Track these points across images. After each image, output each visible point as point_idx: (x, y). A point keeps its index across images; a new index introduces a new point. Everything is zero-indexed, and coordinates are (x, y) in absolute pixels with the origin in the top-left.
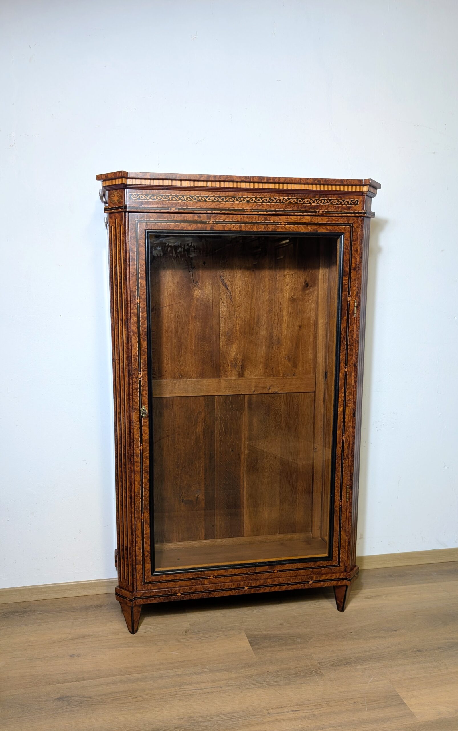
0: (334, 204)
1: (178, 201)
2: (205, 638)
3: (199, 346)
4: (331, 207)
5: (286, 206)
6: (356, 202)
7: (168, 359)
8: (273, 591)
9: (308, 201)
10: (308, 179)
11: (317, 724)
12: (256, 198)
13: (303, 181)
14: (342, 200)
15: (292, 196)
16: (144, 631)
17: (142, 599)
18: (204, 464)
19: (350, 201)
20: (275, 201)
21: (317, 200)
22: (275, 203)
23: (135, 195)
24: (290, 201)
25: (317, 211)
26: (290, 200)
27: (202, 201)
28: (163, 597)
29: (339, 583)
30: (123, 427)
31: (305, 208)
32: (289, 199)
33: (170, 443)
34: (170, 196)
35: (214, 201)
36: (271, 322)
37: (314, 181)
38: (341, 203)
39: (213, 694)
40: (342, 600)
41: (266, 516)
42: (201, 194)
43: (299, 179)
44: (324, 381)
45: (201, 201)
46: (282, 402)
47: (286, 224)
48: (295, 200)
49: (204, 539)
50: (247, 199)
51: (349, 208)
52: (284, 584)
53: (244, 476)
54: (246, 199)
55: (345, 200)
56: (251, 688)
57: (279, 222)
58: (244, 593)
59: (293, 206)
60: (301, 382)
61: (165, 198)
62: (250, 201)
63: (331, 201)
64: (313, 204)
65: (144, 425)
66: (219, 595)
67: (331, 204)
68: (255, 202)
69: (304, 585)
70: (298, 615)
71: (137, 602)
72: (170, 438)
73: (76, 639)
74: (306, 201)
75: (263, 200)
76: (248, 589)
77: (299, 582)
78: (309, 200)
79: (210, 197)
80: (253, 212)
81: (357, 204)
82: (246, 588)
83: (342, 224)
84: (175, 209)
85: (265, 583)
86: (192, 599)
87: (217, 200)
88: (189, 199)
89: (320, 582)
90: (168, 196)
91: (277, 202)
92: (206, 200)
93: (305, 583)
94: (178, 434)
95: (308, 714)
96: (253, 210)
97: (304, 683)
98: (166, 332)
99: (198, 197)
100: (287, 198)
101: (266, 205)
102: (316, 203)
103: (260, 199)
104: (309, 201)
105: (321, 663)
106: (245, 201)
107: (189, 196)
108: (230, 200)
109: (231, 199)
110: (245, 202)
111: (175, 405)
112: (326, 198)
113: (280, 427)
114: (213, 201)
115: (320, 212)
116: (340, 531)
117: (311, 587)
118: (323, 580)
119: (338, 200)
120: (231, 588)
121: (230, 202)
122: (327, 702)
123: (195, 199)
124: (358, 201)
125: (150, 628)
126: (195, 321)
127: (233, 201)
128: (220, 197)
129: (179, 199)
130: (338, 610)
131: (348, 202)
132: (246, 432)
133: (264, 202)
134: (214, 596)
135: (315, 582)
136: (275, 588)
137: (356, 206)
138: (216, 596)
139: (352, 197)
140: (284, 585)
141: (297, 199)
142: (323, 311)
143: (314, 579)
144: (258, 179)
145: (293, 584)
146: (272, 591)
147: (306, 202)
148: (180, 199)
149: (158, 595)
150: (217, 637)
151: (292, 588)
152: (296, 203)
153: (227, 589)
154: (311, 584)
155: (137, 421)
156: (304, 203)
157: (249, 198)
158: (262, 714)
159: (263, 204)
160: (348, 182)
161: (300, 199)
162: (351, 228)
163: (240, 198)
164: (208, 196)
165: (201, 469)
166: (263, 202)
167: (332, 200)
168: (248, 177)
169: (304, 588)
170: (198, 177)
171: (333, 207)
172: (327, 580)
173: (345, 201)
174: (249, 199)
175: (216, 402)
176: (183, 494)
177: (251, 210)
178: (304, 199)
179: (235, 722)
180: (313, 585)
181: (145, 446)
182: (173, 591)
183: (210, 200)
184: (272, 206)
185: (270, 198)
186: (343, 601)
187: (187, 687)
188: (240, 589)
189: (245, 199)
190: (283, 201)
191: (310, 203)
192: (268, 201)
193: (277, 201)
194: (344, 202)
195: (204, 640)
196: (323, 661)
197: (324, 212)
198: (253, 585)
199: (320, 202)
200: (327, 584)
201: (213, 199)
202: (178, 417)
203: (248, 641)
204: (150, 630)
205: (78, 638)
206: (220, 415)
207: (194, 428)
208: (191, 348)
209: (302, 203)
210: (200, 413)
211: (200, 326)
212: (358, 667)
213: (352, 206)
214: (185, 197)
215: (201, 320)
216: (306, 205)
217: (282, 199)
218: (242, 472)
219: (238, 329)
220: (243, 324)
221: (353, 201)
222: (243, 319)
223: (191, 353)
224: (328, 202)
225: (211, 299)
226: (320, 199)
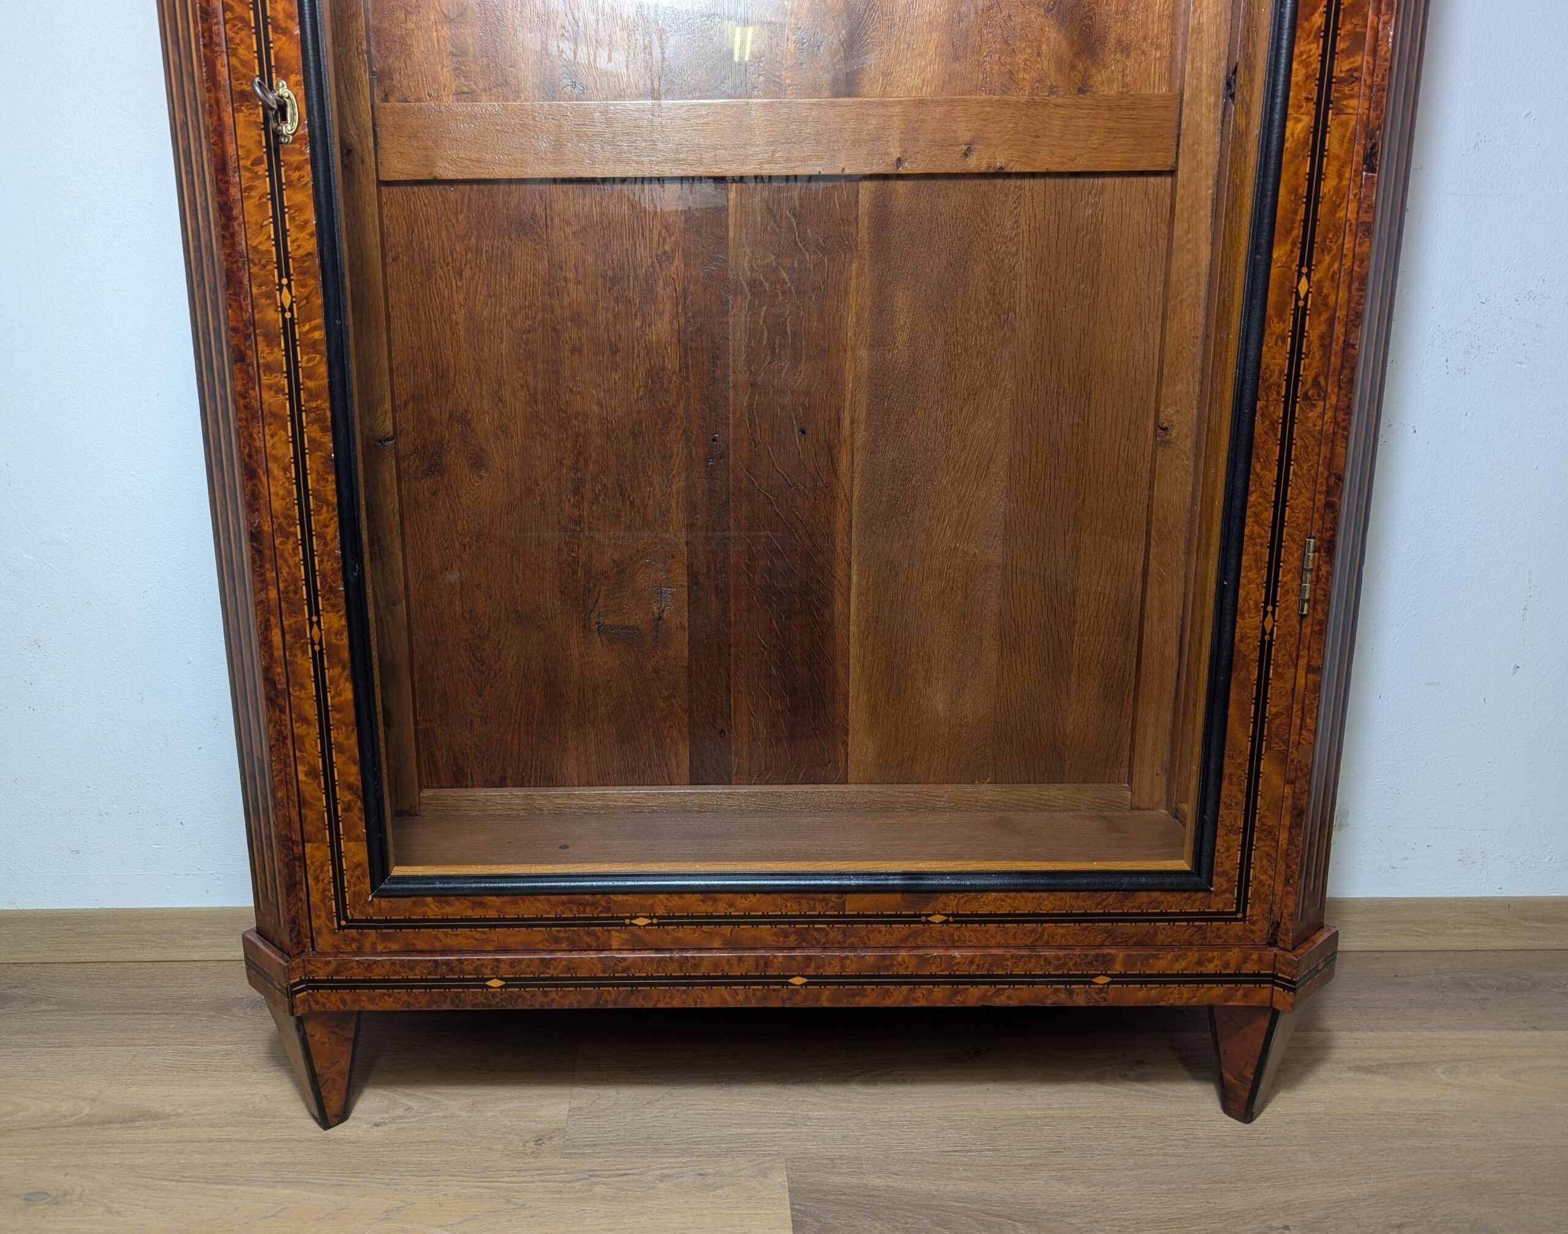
2: (610, 1176)
8: (922, 1003)
16: (377, 1118)
17: (336, 988)
18: (683, 484)
28: (425, 987)
29: (1240, 993)
30: (201, 196)
33: (540, 386)
40: (1249, 1073)
41: (940, 707)
44: (1220, 118)
46: (1022, 220)
49: (687, 780)
52: (973, 980)
58: (788, 1005)
60: (1111, 124)
65: (290, 184)
66: (676, 1003)
69: (1071, 993)
70: (1039, 1114)
71: (317, 1002)
72: (540, 366)
76: (806, 984)
77: (1044, 976)
82: (798, 981)
85: (886, 968)
86: (554, 1007)
89: (1147, 983)
93: (1071, 983)
94: (573, 350)
111: (556, 221)
116: (1255, 758)
117: (1103, 1004)
118: (1158, 975)
120: (728, 977)
130: (1227, 1109)
132: (864, 353)
134: (650, 1006)
135: (1117, 979)
136: (931, 992)
138: (660, 1005)
140: (977, 984)
143: (1118, 968)
145: (1015, 983)
146: (915, 1004)
149: (403, 980)
150: (662, 1178)
151: (1009, 997)
153: (709, 977)
154: (1101, 990)
155: (258, 162)
165: (673, 502)
169: (1069, 1004)
172: (1177, 975)
176: (601, 603)
180: (1111, 994)
181: (305, 292)
182: (467, 968)
186: (1251, 1077)
188: (769, 984)
195: (598, 1188)
198: (828, 971)
200: (1181, 994)
202: (571, 275)
203: (789, 1211)
204: (402, 1117)
205: (106, 1122)
206: (752, 269)
207: (638, 324)
210: (662, 258)
218: (840, 522)
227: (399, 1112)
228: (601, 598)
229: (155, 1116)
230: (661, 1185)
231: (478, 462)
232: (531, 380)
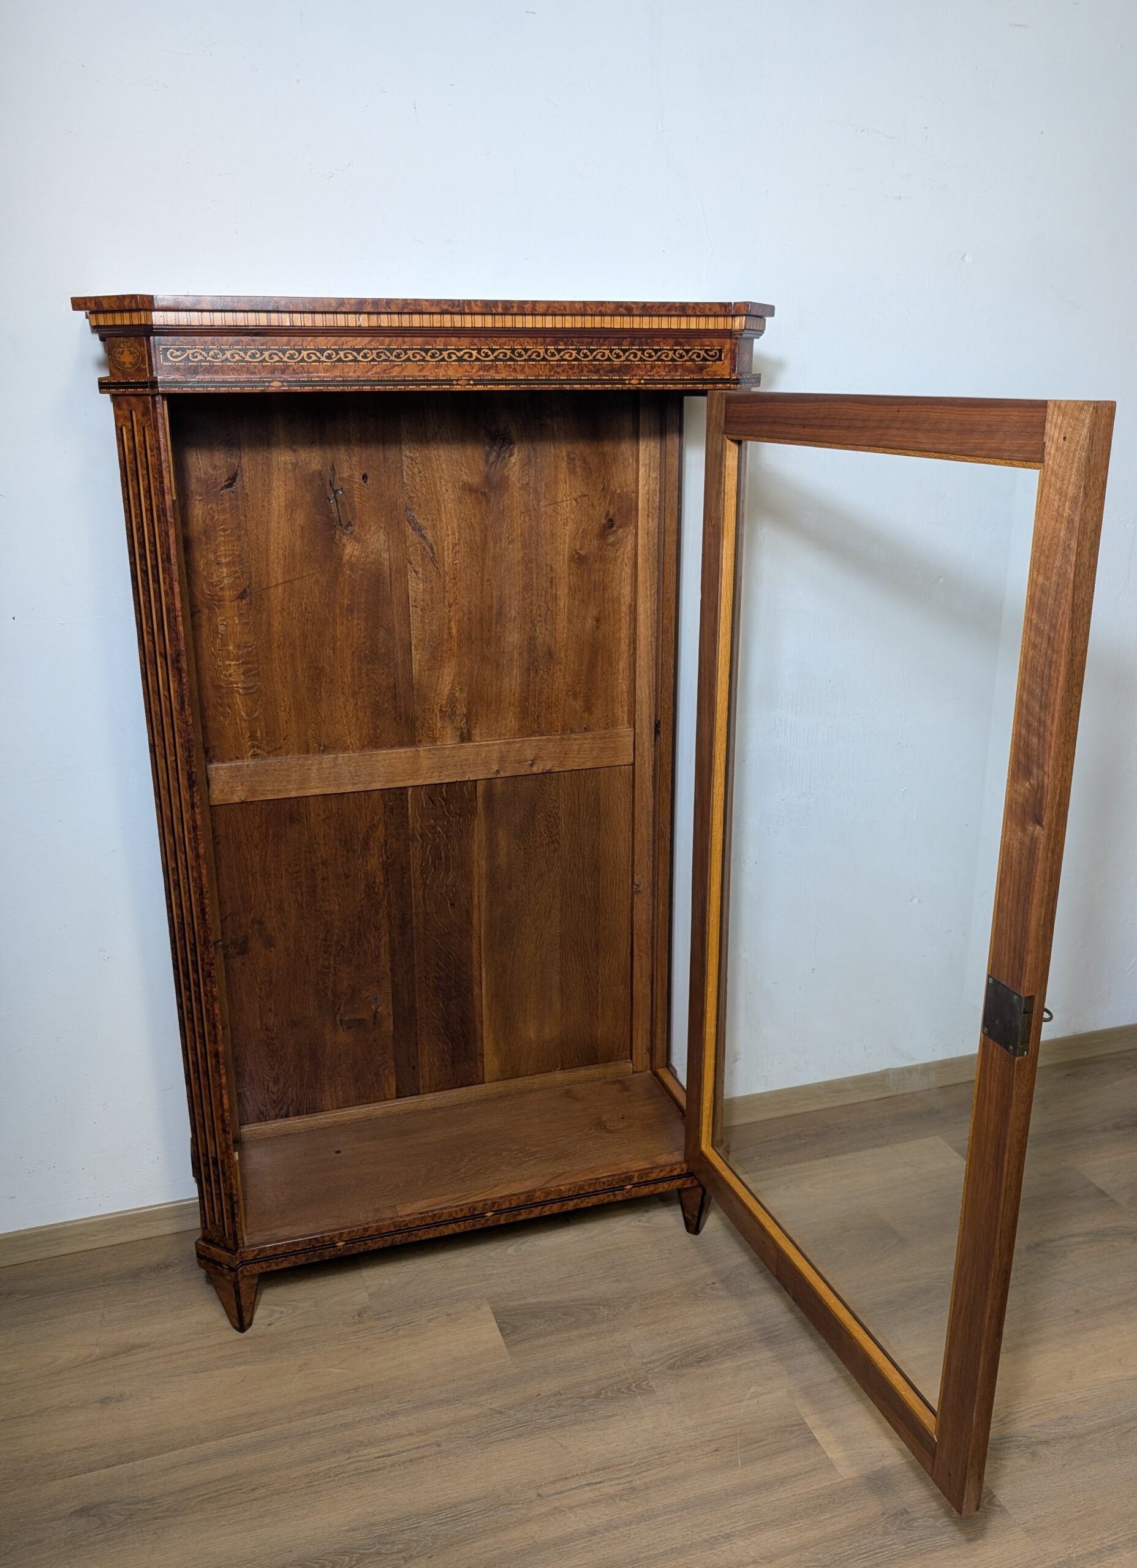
0: (665, 359)
1: (286, 362)
2: (404, 1325)
3: (364, 675)
4: (659, 366)
5: (552, 368)
6: (716, 353)
7: (288, 710)
8: (548, 1213)
9: (604, 353)
10: (602, 303)
11: (639, 1510)
12: (479, 351)
13: (591, 309)
14: (683, 350)
15: (566, 344)
16: (267, 1321)
18: (388, 939)
19: (702, 353)
20: (525, 357)
21: (624, 351)
22: (525, 360)
23: (177, 350)
24: (561, 357)
25: (625, 380)
26: (562, 354)
27: (346, 362)
29: (689, 1182)
31: (597, 371)
32: (559, 351)
33: (305, 900)
34: (267, 350)
35: (376, 361)
36: (531, 612)
37: (618, 309)
38: (681, 356)
39: (423, 1462)
40: (696, 1213)
41: (532, 1034)
42: (343, 344)
43: (582, 305)
44: (653, 741)
45: (344, 361)
46: (560, 791)
48: (574, 353)
49: (395, 1096)
50: (458, 353)
51: (701, 369)
52: (570, 1198)
53: (480, 957)
54: (455, 354)
55: (691, 350)
56: (502, 1440)
58: (485, 1226)
59: (569, 368)
60: (601, 745)
61: (253, 356)
62: (466, 357)
63: (659, 353)
64: (617, 362)
66: (431, 1236)
67: (659, 359)
68: (477, 359)
69: (615, 1195)
71: (247, 1271)
72: (304, 889)
73: (112, 1356)
74: (600, 354)
75: (496, 353)
76: (493, 1215)
77: (603, 1190)
78: (607, 352)
79: (366, 351)
80: (473, 385)
81: (720, 359)
82: (489, 1214)
84: (280, 384)
85: (531, 1200)
86: (371, 1249)
87: (384, 357)
88: (314, 358)
89: (648, 1185)
90: (261, 351)
91: (530, 359)
92: (356, 358)
93: (615, 1191)
94: (323, 879)
95: (621, 1487)
96: (474, 380)
97: (613, 1415)
98: (281, 648)
99: (337, 351)
100: (555, 349)
101: (505, 367)
102: (623, 358)
103: (490, 353)
104: (606, 355)
105: (650, 1362)
106: (454, 357)
107: (315, 350)
108: (415, 357)
109: (417, 353)
110: (453, 361)
111: (312, 815)
112: (647, 345)
113: (559, 844)
114: (373, 360)
115: (633, 382)
117: (630, 1197)
118: (654, 1180)
119: (675, 351)
120: (456, 1219)
121: (416, 361)
122: (659, 1456)
123: (329, 357)
124: (720, 351)
125: (282, 1312)
126: (350, 618)
127: (424, 360)
128: (391, 351)
129: (288, 358)
130: (688, 1231)
131: (699, 356)
132: (483, 863)
133: (500, 360)
134: (418, 1239)
135: (635, 1185)
136: (551, 1207)
137: (718, 362)
138: (423, 1238)
139: (707, 341)
140: (572, 1200)
141: (579, 351)
142: (648, 584)
143: (635, 1180)
144: (482, 307)
145: (589, 1196)
146: (545, 1214)
147: (599, 357)
148: (291, 357)
150: (430, 1320)
151: (588, 1203)
152: (576, 359)
153: (447, 1221)
154: (628, 1192)
156: (595, 359)
157: (462, 350)
158: (526, 1499)
159: (497, 366)
160: (698, 309)
161: (585, 351)
163: (440, 350)
164: (362, 349)
165: (382, 950)
166: (497, 359)
167: (660, 350)
168: (457, 303)
169: (615, 1200)
170: (334, 304)
171: (662, 368)
172: (661, 1179)
173: (691, 353)
174: (462, 353)
175: (409, 800)
176: (342, 1008)
177: (469, 380)
178: (595, 350)
179: (468, 1526)
180: (633, 1192)
182: (326, 1239)
183: (367, 358)
184: (518, 369)
185: (513, 350)
186: (697, 1215)
187: (365, 1452)
188: (475, 1218)
189: (453, 353)
190: (544, 357)
191: (609, 359)
192: (508, 356)
193: (530, 356)
194: (690, 355)
195: (400, 1333)
196: (653, 1358)
197: (643, 381)
198: (504, 1207)
199: (632, 355)
200: (664, 1186)
201: (374, 355)
202: (321, 842)
203: (495, 1324)
204: (280, 1318)
205: (115, 1355)
206: (422, 829)
207: (360, 861)
208: (342, 682)
209: (591, 360)
210: (373, 828)
211: (363, 628)
212: (724, 1366)
213: (707, 363)
214: (304, 353)
215: (365, 615)
216: (600, 364)
217: (542, 352)
218: (475, 947)
219: (454, 631)
220: (465, 619)
221: (709, 352)
222: (465, 609)
223: (344, 693)
224: (651, 356)
225: (387, 563)
226: (632, 349)
227: (277, 1316)
228: (342, 1006)
230: (430, 1324)
231: (269, 943)
232: (299, 897)
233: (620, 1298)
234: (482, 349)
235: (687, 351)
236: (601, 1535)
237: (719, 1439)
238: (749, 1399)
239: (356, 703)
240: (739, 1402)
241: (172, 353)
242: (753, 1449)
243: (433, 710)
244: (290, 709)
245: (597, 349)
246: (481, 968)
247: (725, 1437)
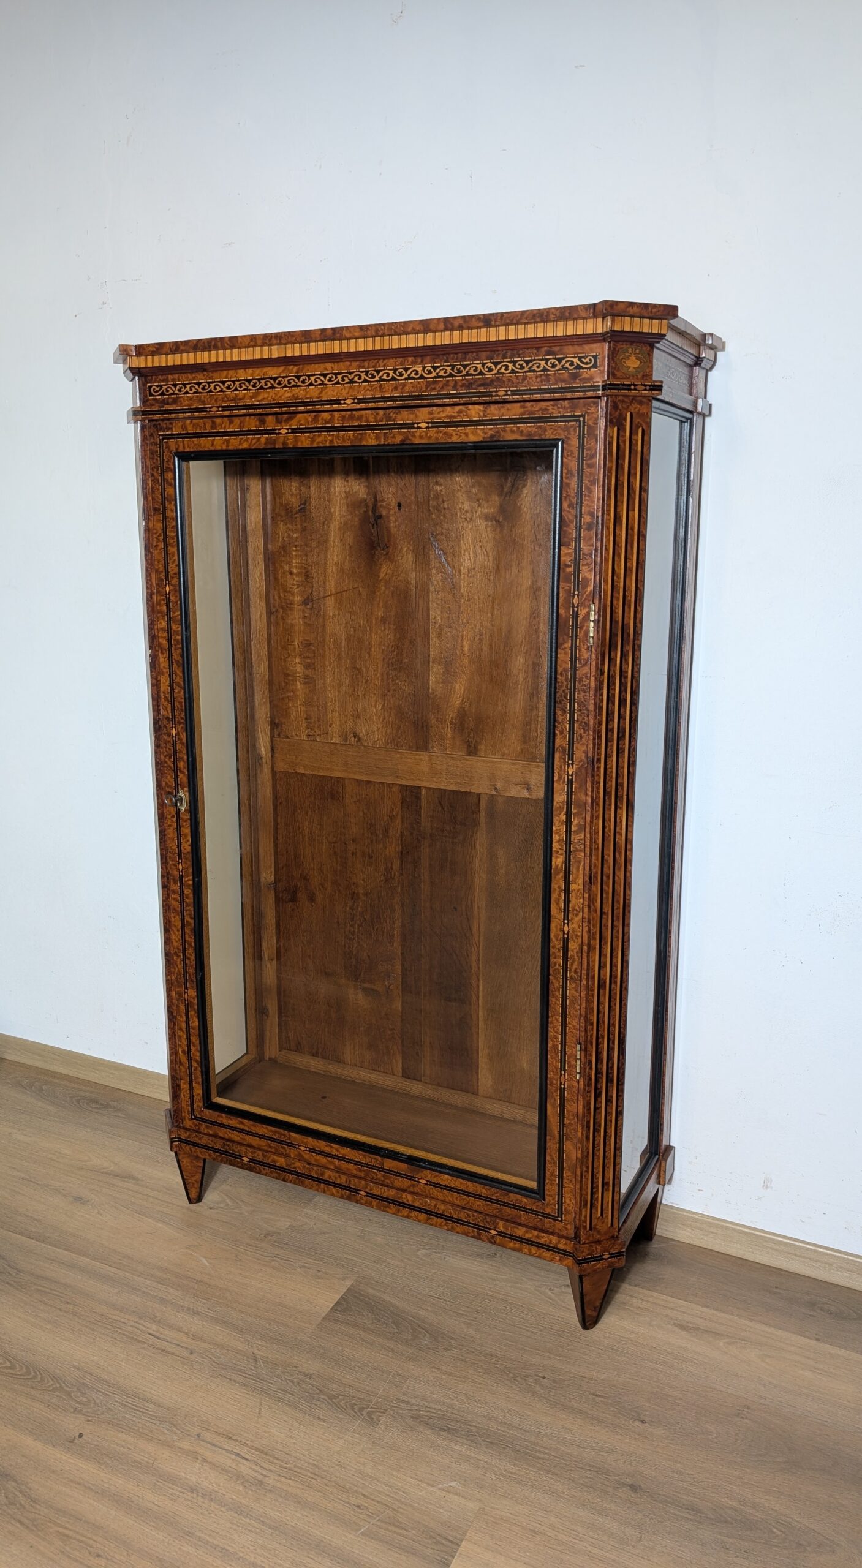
0: (538, 369)
1: (225, 392)
2: (282, 1259)
3: (391, 680)
4: (532, 377)
5: (428, 384)
6: (590, 360)
9: (477, 368)
11: (243, 1501)
12: (366, 372)
14: (556, 359)
15: (442, 361)
16: (212, 1205)
18: (400, 924)
19: (576, 361)
20: (405, 376)
21: (496, 364)
22: (405, 379)
23: (157, 386)
24: (437, 374)
25: (492, 392)
26: (438, 370)
27: (267, 389)
28: (220, 1153)
31: (472, 385)
32: (435, 368)
33: (339, 868)
34: (212, 382)
35: (288, 387)
38: (554, 366)
39: (167, 1357)
42: (263, 375)
45: (264, 389)
47: (430, 425)
48: (449, 369)
49: (400, 1074)
50: (349, 376)
51: (574, 376)
55: (563, 358)
56: (230, 1379)
57: (415, 423)
59: (444, 384)
61: (204, 388)
62: (356, 379)
63: (531, 364)
64: (489, 375)
65: (183, 826)
67: (530, 370)
68: (365, 381)
69: (479, 1234)
71: (181, 1148)
72: (339, 859)
73: (113, 1175)
74: (472, 369)
75: (381, 375)
76: (365, 1196)
77: (468, 1223)
78: (479, 366)
80: (357, 403)
81: (595, 366)
82: (363, 1193)
83: (557, 417)
84: (217, 409)
85: (399, 1199)
87: (293, 383)
88: (244, 387)
89: (514, 1240)
90: (209, 384)
91: (409, 378)
92: (274, 385)
93: (480, 1229)
94: (353, 854)
95: (255, 1474)
96: (358, 399)
97: (323, 1420)
99: (260, 380)
100: (431, 367)
101: (388, 386)
102: (495, 371)
103: (376, 374)
104: (479, 369)
105: (404, 1402)
106: (347, 380)
107: (244, 380)
108: (317, 382)
109: (318, 378)
110: (346, 383)
111: (347, 795)
112: (519, 357)
114: (286, 386)
118: (519, 1237)
119: (547, 360)
120: (335, 1183)
121: (318, 385)
122: (312, 1476)
123: (255, 385)
124: (595, 357)
126: (383, 628)
127: (323, 384)
128: (299, 377)
129: (225, 387)
130: (580, 1319)
131: (572, 364)
133: (384, 380)
136: (418, 1215)
137: (590, 369)
139: (579, 348)
141: (453, 367)
143: (501, 1228)
145: (454, 1222)
147: (471, 372)
148: (228, 387)
149: (212, 1148)
152: (451, 375)
153: (327, 1181)
154: (493, 1237)
156: (468, 374)
157: (353, 373)
158: (188, 1431)
159: (382, 386)
161: (459, 367)
162: (580, 427)
163: (336, 374)
166: (381, 380)
167: (532, 360)
171: (534, 379)
172: (528, 1240)
173: (564, 361)
174: (353, 375)
175: (423, 800)
176: (362, 975)
177: (355, 399)
178: (468, 365)
179: (134, 1419)
180: (498, 1241)
181: (187, 866)
182: (235, 1149)
183: (281, 384)
184: (400, 387)
185: (395, 370)
187: (149, 1325)
189: (346, 376)
190: (422, 375)
191: (482, 373)
192: (391, 376)
193: (409, 375)
194: (562, 364)
195: (274, 1263)
196: (412, 1400)
197: (509, 393)
198: (375, 1192)
199: (504, 368)
200: (530, 1250)
201: (286, 382)
202: (353, 821)
203: (339, 1297)
204: (221, 1208)
205: (117, 1176)
206: (432, 829)
207: (381, 846)
208: (374, 684)
209: (464, 376)
210: (392, 818)
211: (392, 638)
212: (458, 1448)
213: (581, 370)
214: (237, 383)
215: (395, 627)
216: (472, 379)
217: (420, 370)
218: (474, 957)
219: (466, 650)
220: (477, 639)
221: (584, 360)
222: (477, 630)
223: (375, 694)
224: (522, 367)
225: (413, 582)
226: (504, 362)
227: (222, 1205)
228: (362, 973)
229: (134, 1178)
230: (299, 1270)
231: (312, 899)
232: (334, 864)
233: (452, 1338)
234: (369, 371)
235: (560, 360)
236: (195, 1496)
237: (373, 1500)
238: (440, 1489)
239: (384, 704)
240: (429, 1484)
241: (154, 389)
242: (387, 1529)
243: (445, 721)
244: (335, 701)
245: (471, 364)
246: (479, 980)
247: (378, 1502)
